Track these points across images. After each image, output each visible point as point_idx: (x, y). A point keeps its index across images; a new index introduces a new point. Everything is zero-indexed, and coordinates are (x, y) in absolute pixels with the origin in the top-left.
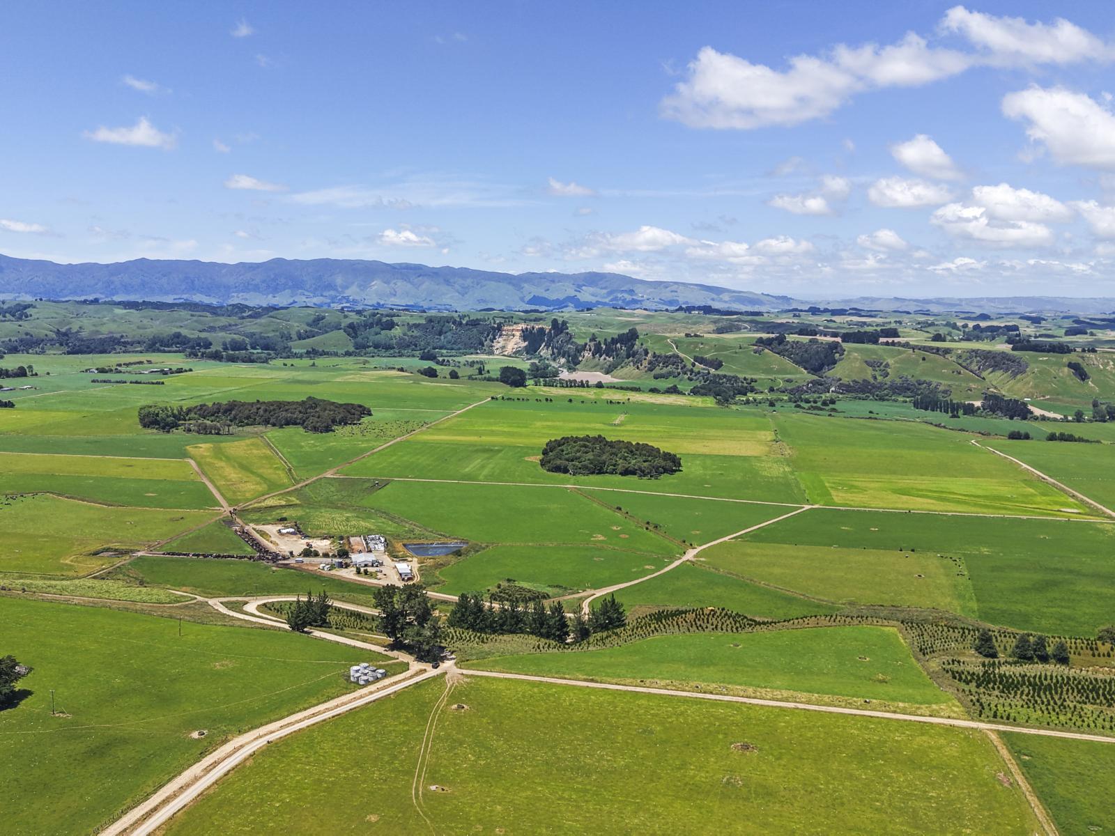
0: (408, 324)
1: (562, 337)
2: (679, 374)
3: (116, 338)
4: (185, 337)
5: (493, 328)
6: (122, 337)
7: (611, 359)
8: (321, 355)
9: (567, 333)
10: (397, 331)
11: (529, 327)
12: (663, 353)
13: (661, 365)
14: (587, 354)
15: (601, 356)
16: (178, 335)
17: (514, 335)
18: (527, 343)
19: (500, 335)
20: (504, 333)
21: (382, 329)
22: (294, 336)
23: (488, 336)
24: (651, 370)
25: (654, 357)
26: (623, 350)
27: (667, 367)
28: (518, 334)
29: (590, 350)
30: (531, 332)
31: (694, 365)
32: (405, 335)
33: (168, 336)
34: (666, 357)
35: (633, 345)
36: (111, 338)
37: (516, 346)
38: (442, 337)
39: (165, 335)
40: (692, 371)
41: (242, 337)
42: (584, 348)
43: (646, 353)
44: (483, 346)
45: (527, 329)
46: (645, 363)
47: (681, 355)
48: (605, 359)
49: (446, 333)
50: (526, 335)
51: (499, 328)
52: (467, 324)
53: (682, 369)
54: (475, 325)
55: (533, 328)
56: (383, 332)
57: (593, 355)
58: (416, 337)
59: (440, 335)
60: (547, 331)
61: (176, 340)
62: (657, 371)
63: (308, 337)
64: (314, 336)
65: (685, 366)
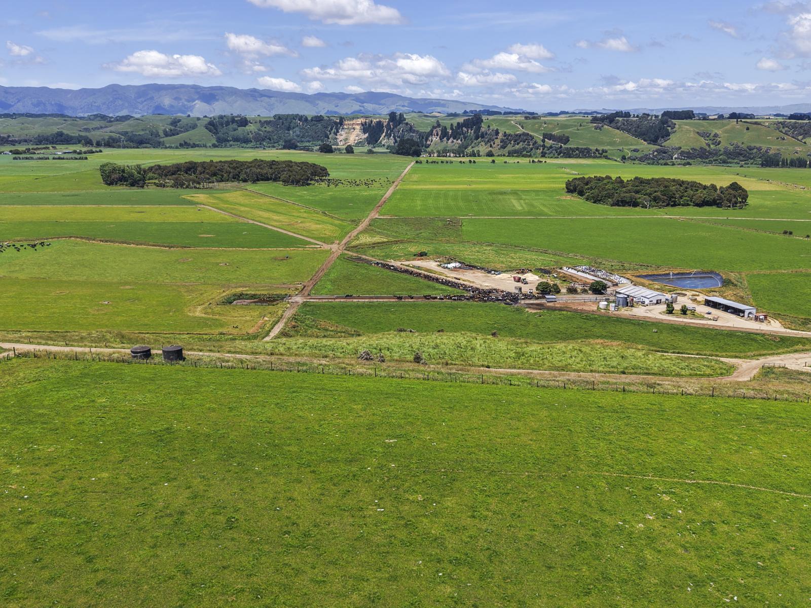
0: (260, 121)
1: (401, 127)
2: (532, 149)
4: (67, 135)
5: (336, 123)
6: (9, 136)
7: (459, 141)
8: (192, 147)
9: (407, 124)
10: (251, 128)
11: (367, 121)
12: (512, 133)
13: (512, 142)
14: (435, 139)
15: (448, 139)
16: (60, 134)
17: (354, 129)
18: (367, 135)
19: (343, 129)
20: (345, 127)
21: (239, 126)
22: (161, 134)
23: (332, 129)
24: (503, 147)
25: (505, 136)
26: (471, 132)
27: (518, 144)
28: (358, 127)
29: (437, 135)
30: (370, 125)
31: (543, 141)
32: (259, 130)
33: (51, 135)
34: (517, 135)
35: (480, 127)
37: (357, 138)
38: (291, 132)
39: (49, 134)
40: (544, 146)
41: (118, 135)
42: (431, 133)
43: (497, 133)
44: (328, 138)
45: (366, 122)
46: (498, 142)
47: (532, 134)
48: (453, 142)
49: (294, 128)
50: (366, 128)
51: (341, 123)
52: (312, 120)
53: (533, 145)
54: (319, 121)
55: (372, 122)
56: (240, 128)
57: (441, 139)
58: (269, 132)
59: (289, 130)
60: (385, 124)
61: (59, 138)
62: (509, 148)
63: (174, 135)
64: (178, 134)
65: (536, 142)
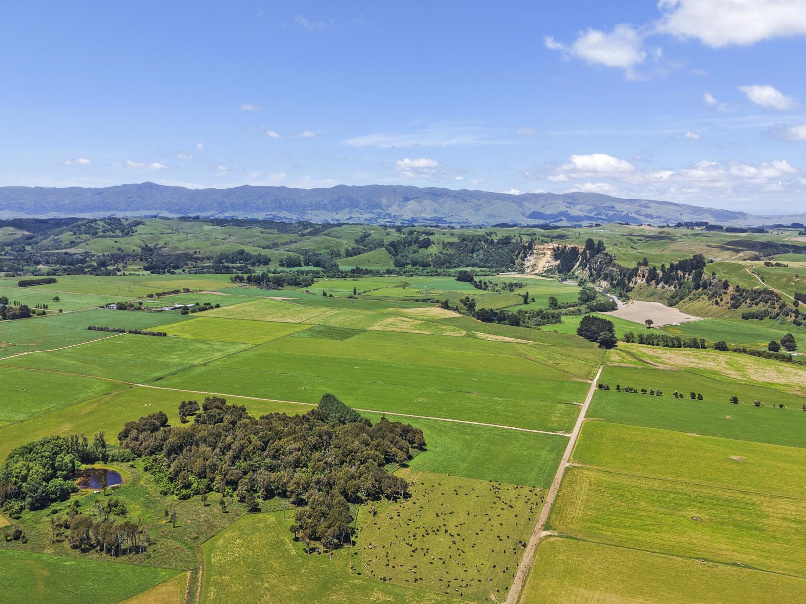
0: (443, 242)
1: (599, 258)
2: (778, 315)
3: (189, 255)
4: (248, 254)
5: (524, 247)
6: (195, 253)
7: (672, 288)
8: (365, 274)
9: (607, 254)
10: (433, 250)
11: (560, 246)
12: (749, 288)
13: (748, 301)
14: (640, 281)
15: (657, 283)
16: (242, 252)
17: (544, 254)
18: (558, 262)
19: (532, 254)
20: (535, 251)
21: (420, 247)
22: (343, 253)
23: (519, 254)
24: (735, 306)
25: (737, 291)
26: (689, 278)
27: (756, 304)
28: (549, 253)
29: (643, 276)
30: (563, 252)
31: (796, 304)
32: (440, 253)
33: (233, 253)
34: (755, 292)
35: (700, 274)
36: (185, 254)
37: (547, 265)
38: (474, 255)
39: (230, 252)
40: (797, 313)
42: (634, 272)
43: (726, 285)
44: (514, 264)
45: (558, 248)
46: (727, 298)
47: (776, 291)
48: (663, 287)
49: (478, 251)
50: (558, 254)
51: (530, 247)
52: (498, 243)
53: (780, 308)
54: (506, 244)
55: (565, 247)
56: (420, 250)
57: (648, 282)
58: (450, 255)
59: (472, 253)
60: (581, 251)
61: (239, 257)
62: (744, 308)
63: (355, 254)
64: (360, 254)
65: (784, 305)
